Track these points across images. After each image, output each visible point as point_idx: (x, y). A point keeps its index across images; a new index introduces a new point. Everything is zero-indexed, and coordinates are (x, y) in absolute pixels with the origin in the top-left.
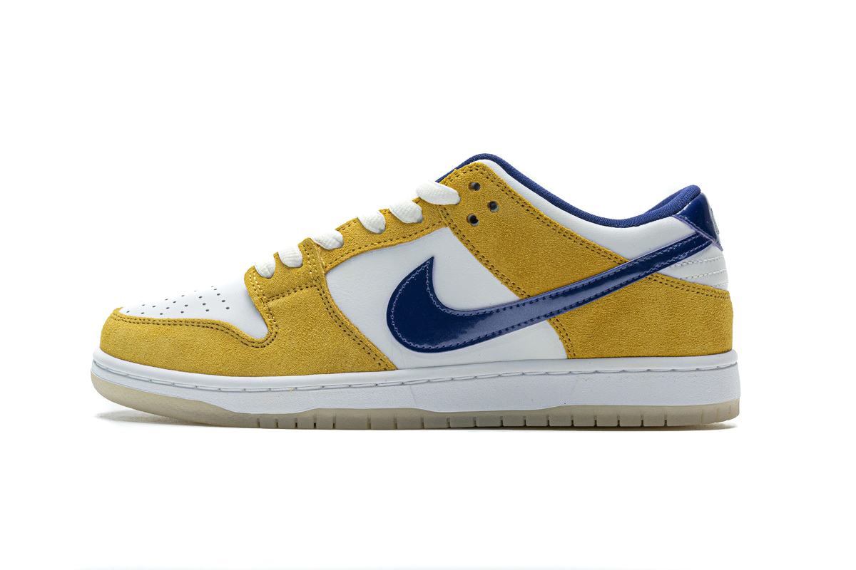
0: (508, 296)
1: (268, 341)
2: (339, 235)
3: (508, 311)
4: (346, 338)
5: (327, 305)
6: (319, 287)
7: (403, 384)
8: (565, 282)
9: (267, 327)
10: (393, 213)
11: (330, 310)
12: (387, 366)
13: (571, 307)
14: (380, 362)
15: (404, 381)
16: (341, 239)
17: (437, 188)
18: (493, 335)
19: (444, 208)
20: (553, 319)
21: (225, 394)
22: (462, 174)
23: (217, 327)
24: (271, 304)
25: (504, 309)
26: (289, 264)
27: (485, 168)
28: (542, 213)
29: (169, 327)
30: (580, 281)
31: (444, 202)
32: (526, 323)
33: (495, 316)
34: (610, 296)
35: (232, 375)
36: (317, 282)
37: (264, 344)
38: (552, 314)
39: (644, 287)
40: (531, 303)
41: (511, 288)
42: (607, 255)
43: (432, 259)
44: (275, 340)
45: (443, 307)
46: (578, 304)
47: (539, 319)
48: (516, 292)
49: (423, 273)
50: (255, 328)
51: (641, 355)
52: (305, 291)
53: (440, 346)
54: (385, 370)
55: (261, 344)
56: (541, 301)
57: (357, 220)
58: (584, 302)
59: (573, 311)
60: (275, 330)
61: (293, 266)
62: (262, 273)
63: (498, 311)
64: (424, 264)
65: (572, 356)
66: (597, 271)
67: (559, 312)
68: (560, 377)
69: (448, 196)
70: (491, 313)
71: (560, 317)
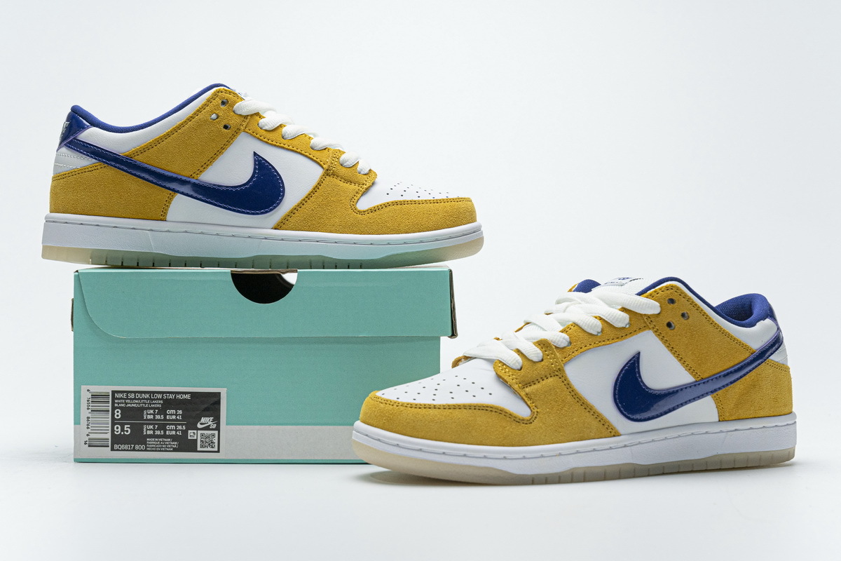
0: (688, 379)
1: (533, 419)
2: (564, 335)
3: (689, 390)
4: (587, 414)
5: (570, 390)
6: (560, 376)
7: (625, 446)
8: (725, 367)
9: (530, 408)
10: (604, 318)
11: (573, 393)
12: (616, 434)
13: (727, 385)
14: (611, 430)
15: (626, 443)
16: (569, 340)
17: (646, 301)
19: (649, 317)
20: (715, 394)
21: (510, 461)
22: (660, 292)
23: (491, 409)
24: (528, 390)
25: (686, 388)
26: (535, 359)
27: (678, 288)
28: (714, 320)
29: (450, 411)
30: (733, 366)
31: (650, 312)
32: (699, 398)
33: (680, 393)
34: (747, 377)
35: (513, 446)
36: (559, 373)
37: (531, 421)
38: (715, 390)
39: (764, 369)
40: (704, 383)
41: (691, 374)
42: (746, 347)
43: (639, 353)
44: (538, 417)
45: (648, 388)
46: (731, 383)
47: (707, 394)
48: (694, 376)
49: (634, 364)
50: (522, 410)
52: (550, 380)
54: (614, 436)
55: (529, 422)
56: (710, 381)
57: (575, 324)
58: (735, 381)
59: (727, 388)
60: (536, 410)
61: (537, 360)
62: (514, 367)
63: (682, 390)
64: (634, 357)
65: (722, 420)
66: (742, 359)
67: (720, 389)
68: (713, 435)
69: (650, 306)
70: (677, 391)
71: (720, 392)
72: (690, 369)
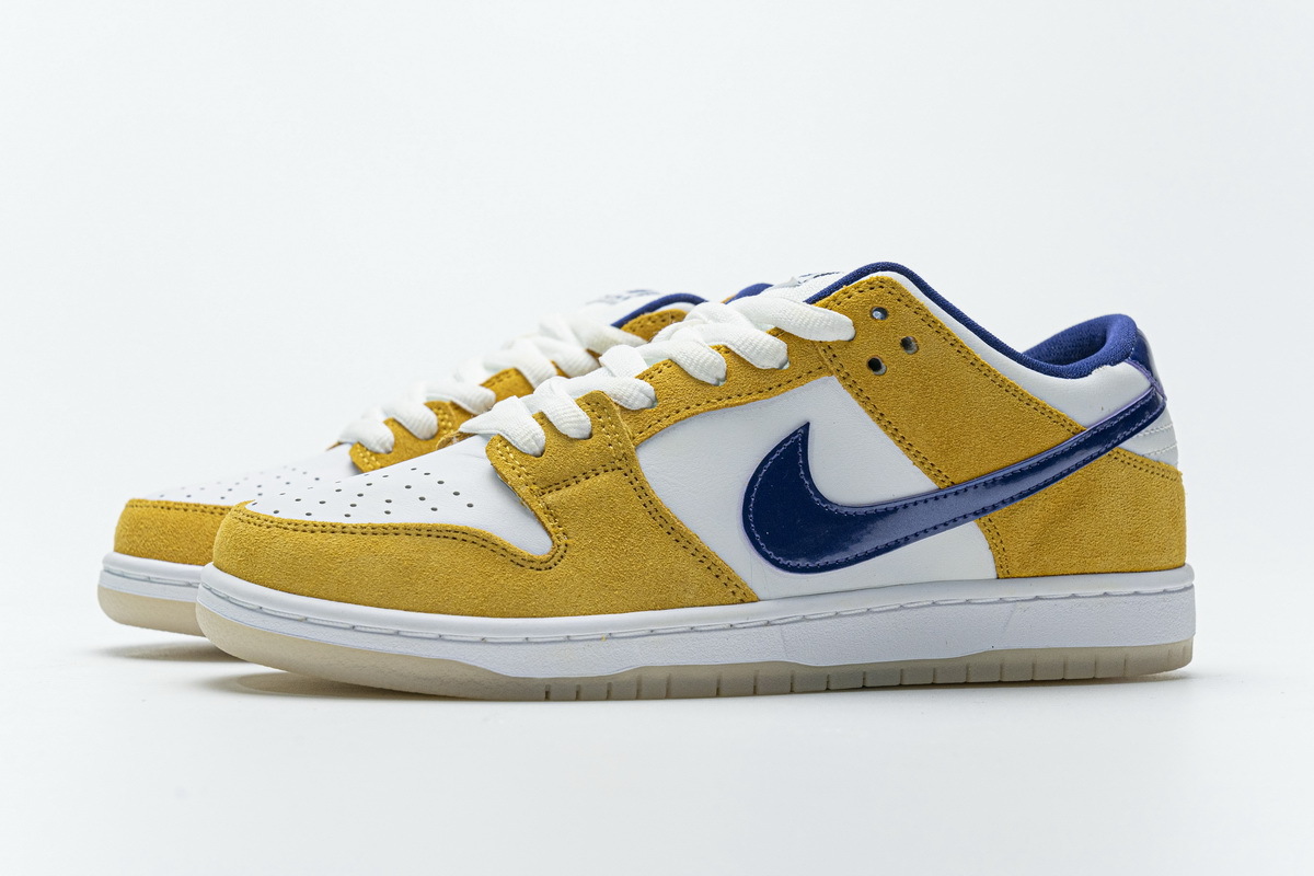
0: (915, 482)
1: (555, 559)
2: (646, 386)
3: (921, 506)
4: (681, 551)
5: (645, 500)
6: (627, 470)
7: (768, 624)
8: (1007, 461)
9: (551, 536)
10: (733, 349)
11: (651, 508)
12: (747, 598)
13: (1012, 499)
14: (735, 589)
15: (770, 618)
16: (653, 394)
17: (822, 315)
18: (897, 545)
19: (828, 347)
20: (984, 519)
21: (493, 647)
22: (856, 294)
23: (463, 536)
24: (549, 498)
25: (915, 504)
26: (573, 433)
27: (894, 285)
28: (979, 356)
29: (375, 538)
30: (1026, 460)
31: (830, 337)
32: (945, 526)
33: (901, 512)
34: (1062, 483)
35: (503, 616)
36: (624, 464)
37: (551, 563)
38: (984, 511)
39: (1105, 468)
40: (956, 493)
41: (927, 472)
42: (1060, 420)
43: (807, 426)
44: (567, 556)
45: (825, 500)
46: (1022, 495)
47: (965, 517)
48: (934, 478)
49: (794, 447)
50: (531, 539)
51: (1096, 571)
52: (604, 477)
53: (821, 562)
54: (742, 602)
55: (544, 565)
56: (971, 490)
57: (672, 363)
58: (1031, 492)
59: (1013, 506)
60: (565, 540)
61: (578, 436)
62: (526, 449)
63: (905, 506)
64: (795, 433)
65: (1004, 575)
66: (1048, 445)
67: (994, 507)
68: (983, 607)
69: (832, 326)
70: (896, 509)
71: (995, 515)
72: (922, 462)
